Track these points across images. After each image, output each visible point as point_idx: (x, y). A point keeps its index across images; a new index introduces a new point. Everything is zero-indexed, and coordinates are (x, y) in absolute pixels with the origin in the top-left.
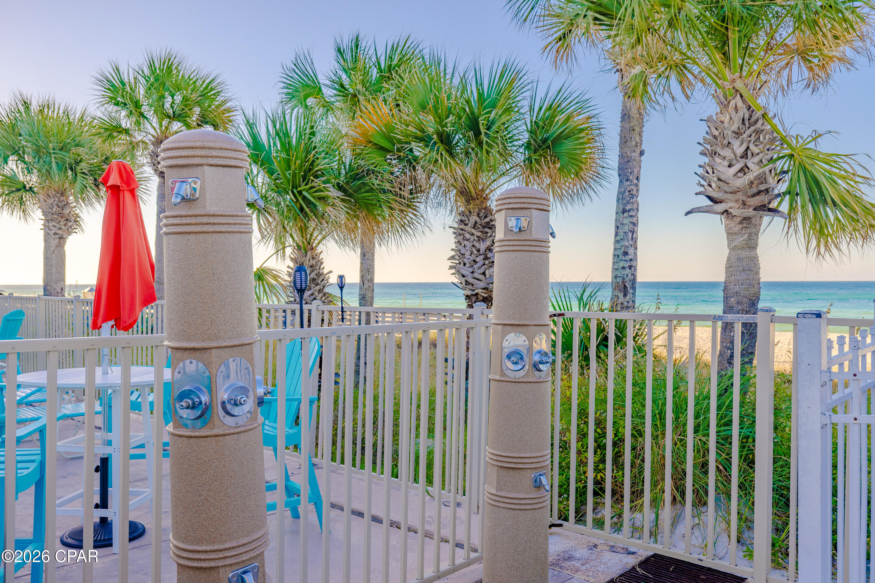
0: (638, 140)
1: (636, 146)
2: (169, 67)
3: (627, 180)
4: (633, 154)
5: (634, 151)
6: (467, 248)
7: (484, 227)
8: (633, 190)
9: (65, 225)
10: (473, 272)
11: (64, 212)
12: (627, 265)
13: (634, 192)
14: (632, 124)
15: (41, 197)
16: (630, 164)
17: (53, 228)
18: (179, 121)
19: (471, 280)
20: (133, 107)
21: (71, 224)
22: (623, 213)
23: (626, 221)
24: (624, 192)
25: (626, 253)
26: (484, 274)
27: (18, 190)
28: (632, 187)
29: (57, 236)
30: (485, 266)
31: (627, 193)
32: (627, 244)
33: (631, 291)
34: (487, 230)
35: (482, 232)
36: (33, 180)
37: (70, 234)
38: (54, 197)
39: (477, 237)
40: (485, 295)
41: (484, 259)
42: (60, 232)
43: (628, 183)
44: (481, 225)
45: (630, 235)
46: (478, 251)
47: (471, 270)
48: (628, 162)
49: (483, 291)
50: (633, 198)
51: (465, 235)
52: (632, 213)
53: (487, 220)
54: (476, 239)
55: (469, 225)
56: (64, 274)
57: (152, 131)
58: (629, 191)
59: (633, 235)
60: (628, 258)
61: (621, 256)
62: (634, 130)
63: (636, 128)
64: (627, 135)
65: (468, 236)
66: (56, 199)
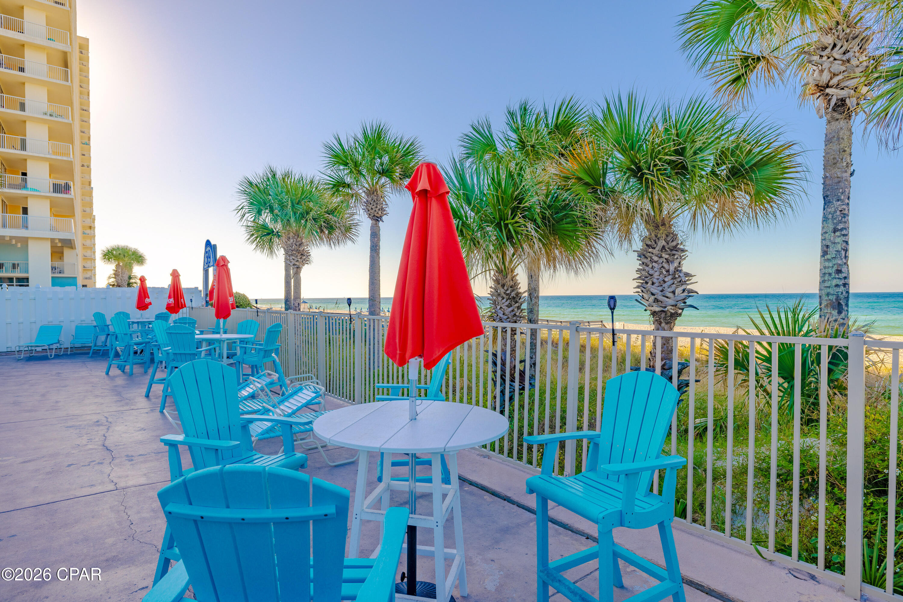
0: (848, 161)
1: (847, 167)
2: (379, 135)
3: (838, 200)
4: (845, 175)
5: (846, 172)
6: (656, 269)
7: (671, 250)
8: (845, 209)
9: (301, 258)
10: (662, 291)
11: (300, 249)
12: (841, 282)
13: (846, 212)
14: (842, 146)
15: (284, 239)
16: (842, 184)
17: (293, 261)
18: (387, 177)
19: (660, 298)
20: (353, 166)
21: (305, 257)
22: (834, 232)
23: (838, 240)
24: (835, 212)
25: (839, 271)
26: (674, 292)
27: (268, 234)
28: (844, 207)
29: (296, 266)
30: (674, 285)
31: (838, 213)
32: (840, 262)
33: (846, 309)
34: (674, 252)
35: (669, 254)
36: (279, 227)
37: (303, 265)
38: (293, 239)
39: (666, 259)
40: (673, 311)
41: (672, 279)
42: (297, 263)
43: (839, 203)
44: (668, 248)
45: (843, 253)
46: (668, 271)
47: (660, 288)
48: (839, 182)
49: (672, 307)
50: (845, 217)
51: (653, 258)
52: (844, 232)
53: (674, 244)
54: (665, 261)
55: (657, 249)
56: (300, 293)
57: (367, 186)
58: (841, 211)
59: (846, 253)
60: (842, 276)
61: (833, 274)
62: (844, 151)
63: (846, 149)
64: (837, 157)
65: (655, 258)
66: (295, 240)
